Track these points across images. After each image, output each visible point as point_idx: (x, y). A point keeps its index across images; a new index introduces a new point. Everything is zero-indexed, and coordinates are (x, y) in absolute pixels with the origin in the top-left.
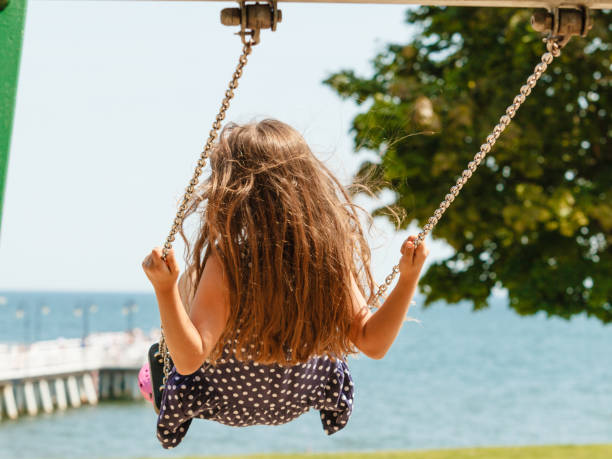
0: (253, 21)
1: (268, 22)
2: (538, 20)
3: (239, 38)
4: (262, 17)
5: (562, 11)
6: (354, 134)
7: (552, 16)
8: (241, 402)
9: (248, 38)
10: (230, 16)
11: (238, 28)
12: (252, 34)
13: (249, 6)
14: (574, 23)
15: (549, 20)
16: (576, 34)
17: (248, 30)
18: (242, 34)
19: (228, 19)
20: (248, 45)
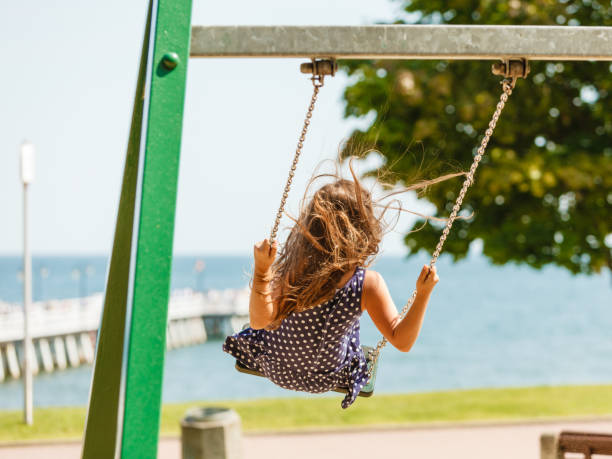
0: (320, 70)
1: (329, 71)
2: (496, 68)
3: (311, 82)
4: (326, 68)
5: (511, 62)
6: (346, 103)
7: (505, 65)
8: (289, 366)
9: (317, 82)
10: (306, 67)
11: (311, 75)
12: (319, 79)
13: (317, 62)
14: (519, 68)
15: (503, 67)
16: (520, 76)
17: (317, 77)
18: (313, 79)
19: (305, 70)
20: (317, 87)
